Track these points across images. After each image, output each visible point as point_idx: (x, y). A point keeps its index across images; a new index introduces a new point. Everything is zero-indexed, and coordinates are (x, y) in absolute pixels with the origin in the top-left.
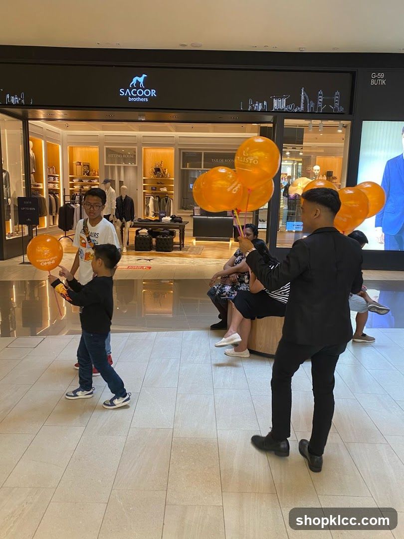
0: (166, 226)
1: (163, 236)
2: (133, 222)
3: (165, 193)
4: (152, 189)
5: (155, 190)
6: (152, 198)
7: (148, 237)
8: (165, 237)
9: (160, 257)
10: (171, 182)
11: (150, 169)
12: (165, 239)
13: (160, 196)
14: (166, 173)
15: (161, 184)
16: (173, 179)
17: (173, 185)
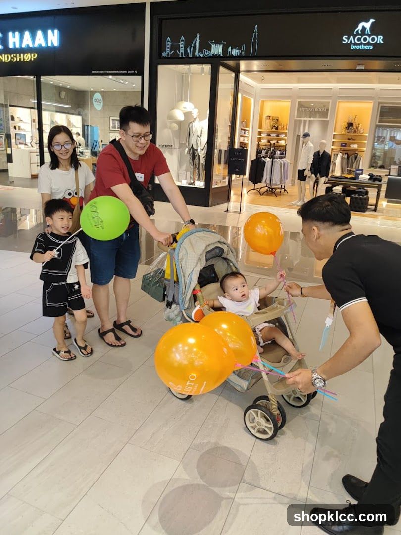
0: (362, 185)
1: (359, 195)
2: (327, 179)
3: (355, 150)
4: (342, 146)
5: (345, 146)
6: (340, 154)
8: (361, 196)
9: (356, 217)
10: (365, 138)
11: (341, 123)
12: (361, 199)
13: (349, 152)
14: (359, 128)
15: (352, 140)
16: (367, 135)
17: (366, 142)
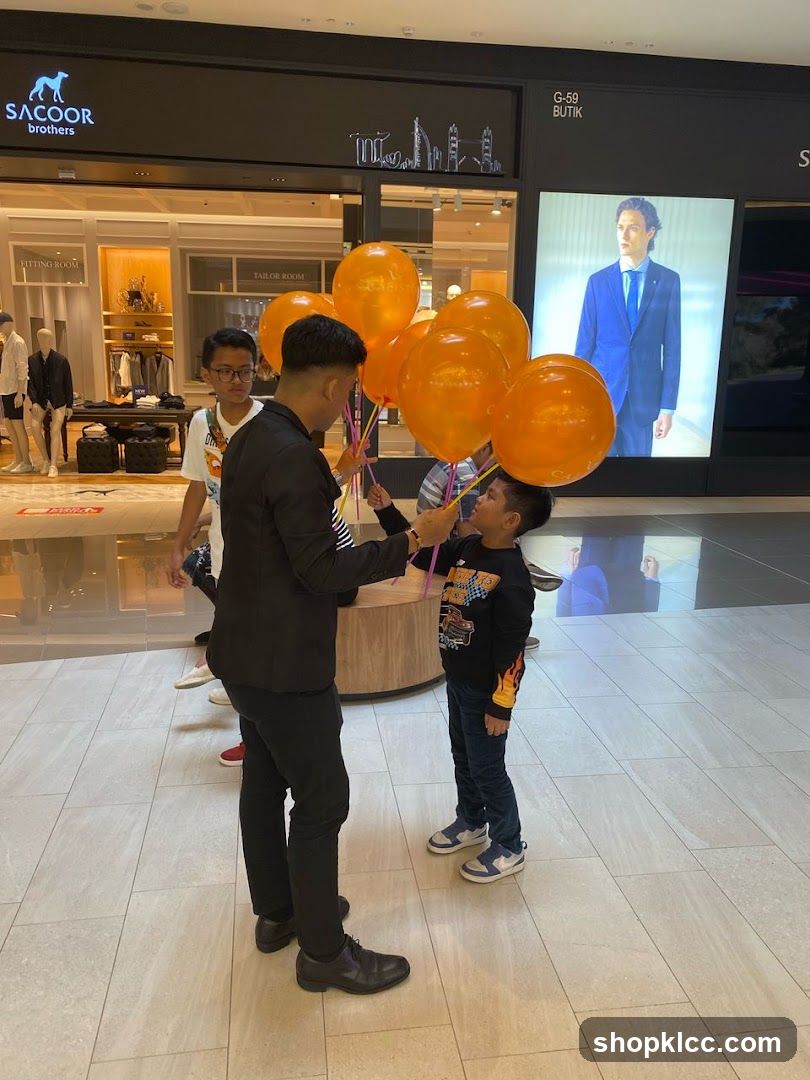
0: (149, 417)
1: (141, 440)
3: (157, 345)
4: (125, 338)
5: (132, 339)
6: (125, 356)
7: (106, 441)
8: (145, 441)
9: (132, 486)
10: (166, 321)
11: (118, 294)
12: (145, 446)
13: (144, 351)
14: (155, 302)
15: (145, 325)
16: (171, 315)
17: (171, 329)
